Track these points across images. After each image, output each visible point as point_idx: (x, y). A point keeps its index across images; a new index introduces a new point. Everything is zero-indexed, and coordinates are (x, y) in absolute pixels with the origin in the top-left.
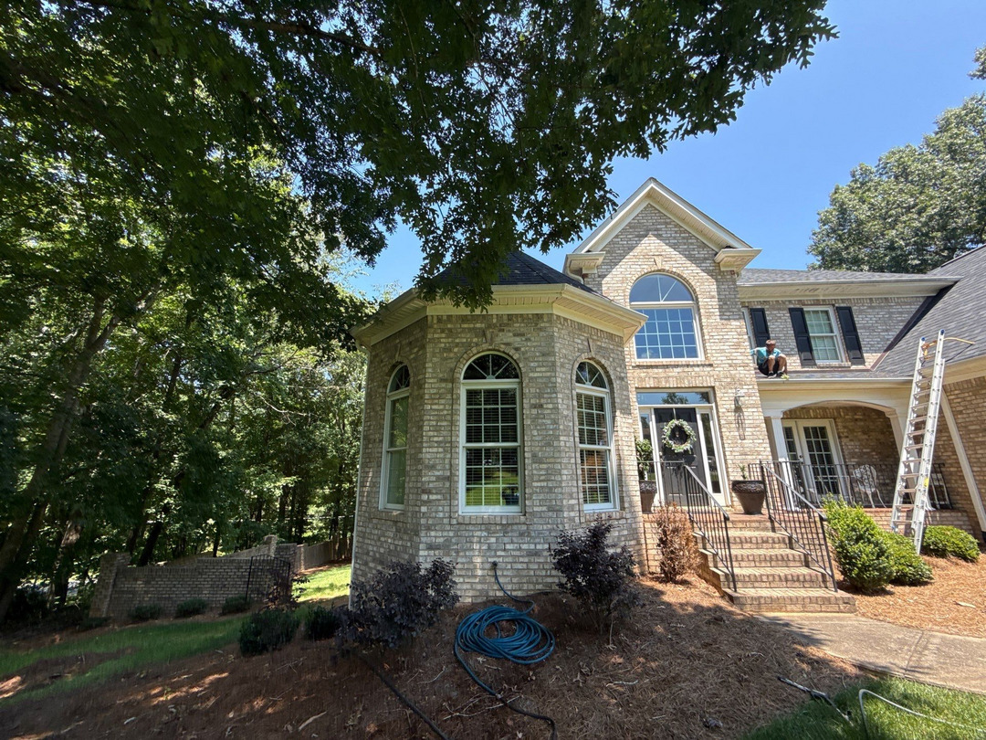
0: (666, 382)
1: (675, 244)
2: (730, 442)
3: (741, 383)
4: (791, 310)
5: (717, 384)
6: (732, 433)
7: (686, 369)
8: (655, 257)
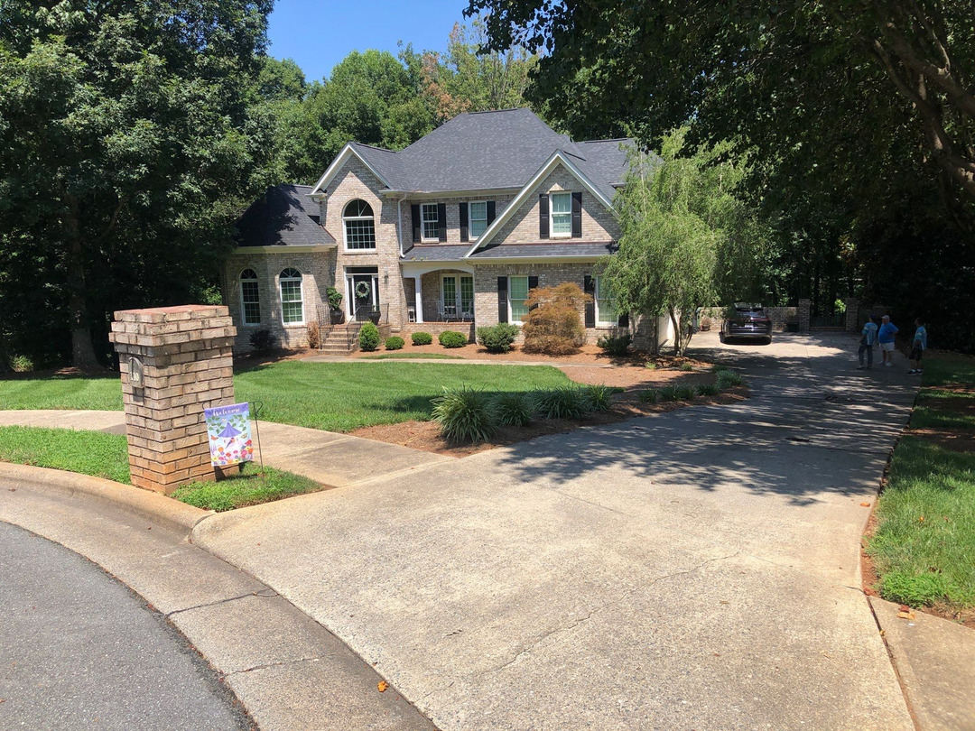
0: (356, 263)
1: (366, 181)
3: (390, 263)
4: (461, 204)
5: (379, 263)
6: (383, 289)
7: (366, 256)
8: (354, 191)
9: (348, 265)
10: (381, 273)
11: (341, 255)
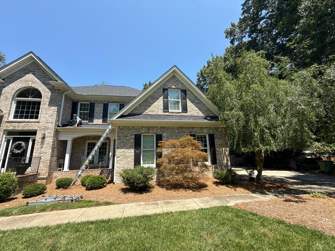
0: (18, 128)
1: (40, 78)
2: (36, 149)
3: (48, 129)
5: (39, 129)
6: (38, 146)
7: (28, 123)
8: (29, 82)
9: (10, 129)
10: (39, 135)
11: (4, 122)
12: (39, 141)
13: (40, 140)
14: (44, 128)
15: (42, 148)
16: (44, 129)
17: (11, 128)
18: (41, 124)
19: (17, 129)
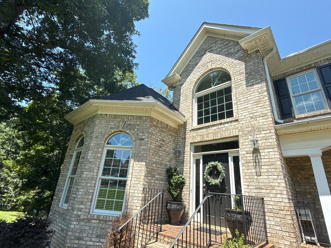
5: (240, 133)
6: (250, 171)
8: (208, 64)
9: (197, 141)
10: (244, 147)
11: (189, 131)
12: (248, 158)
13: (250, 157)
14: (250, 129)
15: (259, 174)
16: (250, 131)
17: (198, 139)
18: (242, 122)
19: (206, 139)
